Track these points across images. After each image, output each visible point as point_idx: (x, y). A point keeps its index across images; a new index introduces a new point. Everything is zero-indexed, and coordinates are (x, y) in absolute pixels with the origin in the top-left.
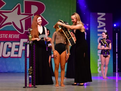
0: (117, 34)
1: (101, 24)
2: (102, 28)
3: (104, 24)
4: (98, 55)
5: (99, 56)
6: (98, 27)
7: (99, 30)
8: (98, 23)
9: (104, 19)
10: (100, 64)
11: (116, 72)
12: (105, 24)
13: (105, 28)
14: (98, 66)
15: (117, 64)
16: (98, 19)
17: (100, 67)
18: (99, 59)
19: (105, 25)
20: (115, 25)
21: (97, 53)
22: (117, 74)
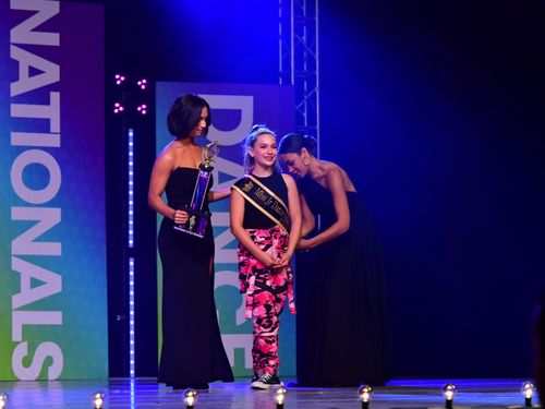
0: (131, 134)
1: (34, 72)
2: (40, 96)
3: (52, 73)
4: (13, 268)
5: (19, 274)
6: (16, 89)
7: (18, 111)
8: (16, 64)
9: (52, 39)
10: (25, 327)
11: (128, 375)
12: (58, 67)
13: (55, 97)
14: (17, 335)
15: (132, 323)
16: (13, 40)
17: (26, 344)
18: (19, 291)
19: (58, 80)
20: (120, 79)
21: (8, 255)
22: (132, 385)
